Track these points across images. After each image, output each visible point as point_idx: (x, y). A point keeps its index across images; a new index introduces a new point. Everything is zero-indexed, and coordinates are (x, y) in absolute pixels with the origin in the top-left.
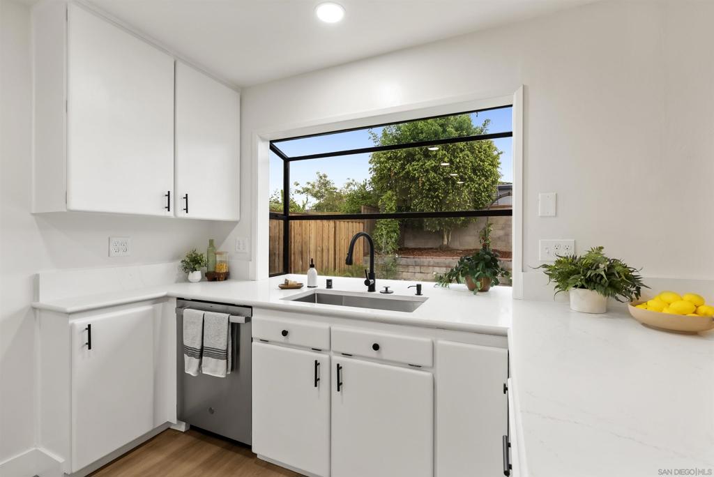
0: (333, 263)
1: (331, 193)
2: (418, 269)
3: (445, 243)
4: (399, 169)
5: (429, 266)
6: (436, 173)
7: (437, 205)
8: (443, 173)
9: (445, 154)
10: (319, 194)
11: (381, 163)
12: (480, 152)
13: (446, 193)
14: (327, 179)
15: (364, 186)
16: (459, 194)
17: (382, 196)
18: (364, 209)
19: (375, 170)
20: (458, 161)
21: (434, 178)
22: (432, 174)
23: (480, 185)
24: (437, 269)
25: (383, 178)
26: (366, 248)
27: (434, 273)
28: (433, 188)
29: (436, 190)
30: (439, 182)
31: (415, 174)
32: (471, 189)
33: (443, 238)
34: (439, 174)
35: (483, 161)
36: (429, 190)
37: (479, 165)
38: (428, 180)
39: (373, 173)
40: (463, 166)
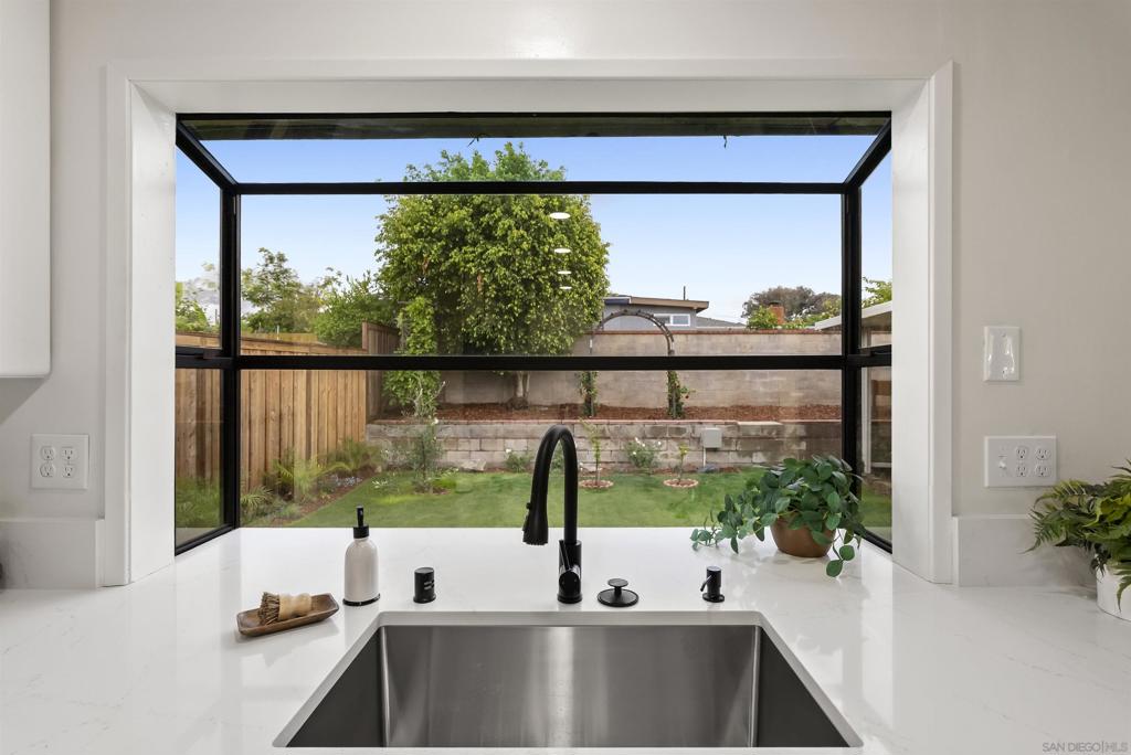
0: (304, 442)
1: (289, 294)
2: (475, 443)
3: (520, 394)
4: (439, 256)
5: (496, 438)
6: (508, 268)
7: (509, 328)
8: (520, 270)
9: (522, 236)
10: (260, 295)
11: (402, 242)
12: (581, 239)
13: (526, 307)
14: (285, 265)
15: (365, 284)
16: (548, 309)
17: (405, 306)
18: (368, 329)
19: (388, 255)
20: (546, 250)
21: (505, 277)
22: (501, 271)
23: (581, 295)
24: (510, 442)
25: (402, 272)
26: (371, 407)
27: (508, 451)
28: (503, 296)
29: (508, 300)
30: (513, 286)
31: (470, 269)
32: (568, 301)
33: (516, 386)
34: (513, 271)
35: (587, 255)
36: (496, 299)
37: (580, 261)
38: (495, 280)
39: (384, 260)
40: (555, 261)
